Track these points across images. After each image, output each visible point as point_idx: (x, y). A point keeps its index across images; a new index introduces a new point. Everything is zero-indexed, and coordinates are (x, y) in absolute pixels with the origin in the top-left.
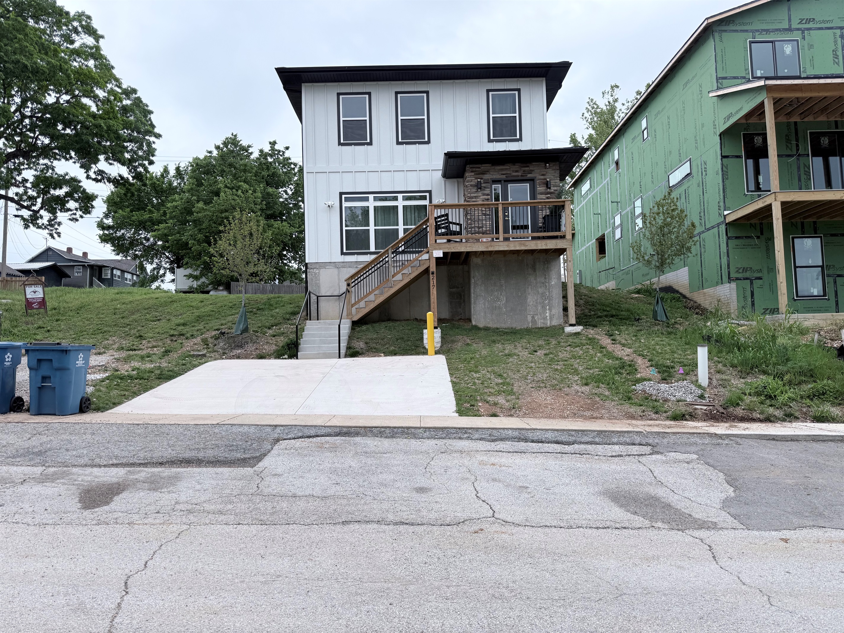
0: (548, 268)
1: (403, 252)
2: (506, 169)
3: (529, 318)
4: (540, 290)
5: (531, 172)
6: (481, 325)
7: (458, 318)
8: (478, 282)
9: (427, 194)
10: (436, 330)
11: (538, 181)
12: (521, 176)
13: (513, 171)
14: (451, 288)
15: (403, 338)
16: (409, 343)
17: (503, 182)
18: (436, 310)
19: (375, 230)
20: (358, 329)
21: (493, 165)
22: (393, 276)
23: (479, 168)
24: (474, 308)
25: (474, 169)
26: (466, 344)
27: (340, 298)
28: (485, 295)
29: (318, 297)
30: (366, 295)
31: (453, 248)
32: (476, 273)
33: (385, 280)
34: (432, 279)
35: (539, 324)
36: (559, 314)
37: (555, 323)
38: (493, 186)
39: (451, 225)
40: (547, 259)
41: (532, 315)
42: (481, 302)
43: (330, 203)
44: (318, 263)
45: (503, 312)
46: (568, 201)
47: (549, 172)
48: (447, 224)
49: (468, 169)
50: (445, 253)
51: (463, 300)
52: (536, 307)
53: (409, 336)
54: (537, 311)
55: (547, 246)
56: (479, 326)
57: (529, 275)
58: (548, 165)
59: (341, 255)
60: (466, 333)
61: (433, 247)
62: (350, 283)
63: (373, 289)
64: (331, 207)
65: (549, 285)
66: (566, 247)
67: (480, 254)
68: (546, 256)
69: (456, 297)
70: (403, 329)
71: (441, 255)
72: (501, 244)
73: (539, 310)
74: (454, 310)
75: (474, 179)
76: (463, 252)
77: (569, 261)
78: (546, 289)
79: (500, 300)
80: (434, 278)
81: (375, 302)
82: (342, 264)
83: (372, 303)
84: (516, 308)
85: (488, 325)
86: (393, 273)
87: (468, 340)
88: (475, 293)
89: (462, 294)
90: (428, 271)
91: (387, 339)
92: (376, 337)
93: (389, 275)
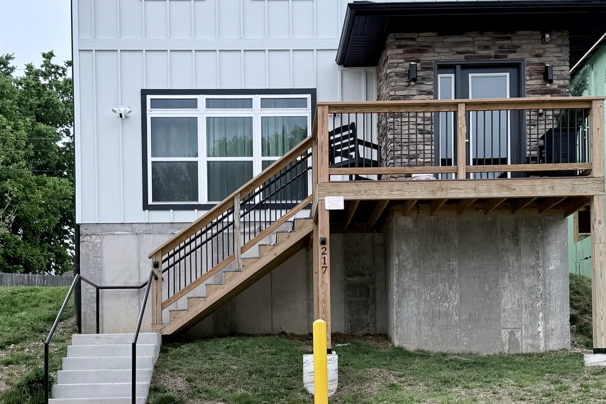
0: (542, 237)
1: (261, 206)
2: (466, 43)
3: (505, 335)
4: (527, 282)
5: (514, 49)
6: (411, 347)
7: (361, 332)
8: (405, 264)
9: (309, 96)
10: (329, 357)
11: (527, 68)
12: (496, 57)
13: (480, 47)
14: (349, 276)
15: (261, 371)
16: (275, 381)
17: (458, 67)
19: (209, 162)
20: (173, 351)
21: (440, 34)
22: (243, 250)
23: (413, 39)
24: (397, 314)
25: (403, 43)
26: (389, 387)
27: (139, 292)
28: (420, 289)
29: (98, 289)
30: (190, 286)
31: (366, 192)
32: (403, 246)
33: (226, 256)
34: (323, 254)
35: (524, 346)
36: (562, 329)
37: (555, 347)
38: (439, 76)
39: (361, 147)
40: (543, 221)
41: (510, 330)
42: (411, 303)
43: (122, 110)
44: (100, 225)
45: (455, 323)
46: (598, 102)
47: (549, 50)
48: (353, 146)
49: (392, 42)
50: (347, 203)
51: (371, 298)
52: (519, 314)
53: (274, 366)
54: (521, 321)
55: (554, 190)
56: (407, 349)
57: (506, 251)
58: (547, 36)
59: (144, 209)
60: (384, 362)
61: (320, 193)
62: (158, 262)
63: (204, 275)
64: (125, 117)
65: (544, 271)
66: (590, 193)
67: (413, 209)
68: (540, 215)
69: (358, 292)
70: (262, 354)
71: (341, 206)
72: (461, 184)
73: (523, 320)
74: (355, 317)
75: (402, 61)
76: (384, 201)
77: (597, 221)
78: (538, 280)
79: (449, 300)
80: (326, 252)
81: (208, 299)
82: (144, 228)
83: (202, 301)
84: (479, 314)
85: (424, 347)
86: (242, 245)
87: (392, 377)
88: (401, 284)
89: (371, 287)
90: (310, 241)
91: (230, 373)
92: (209, 368)
93: (235, 248)
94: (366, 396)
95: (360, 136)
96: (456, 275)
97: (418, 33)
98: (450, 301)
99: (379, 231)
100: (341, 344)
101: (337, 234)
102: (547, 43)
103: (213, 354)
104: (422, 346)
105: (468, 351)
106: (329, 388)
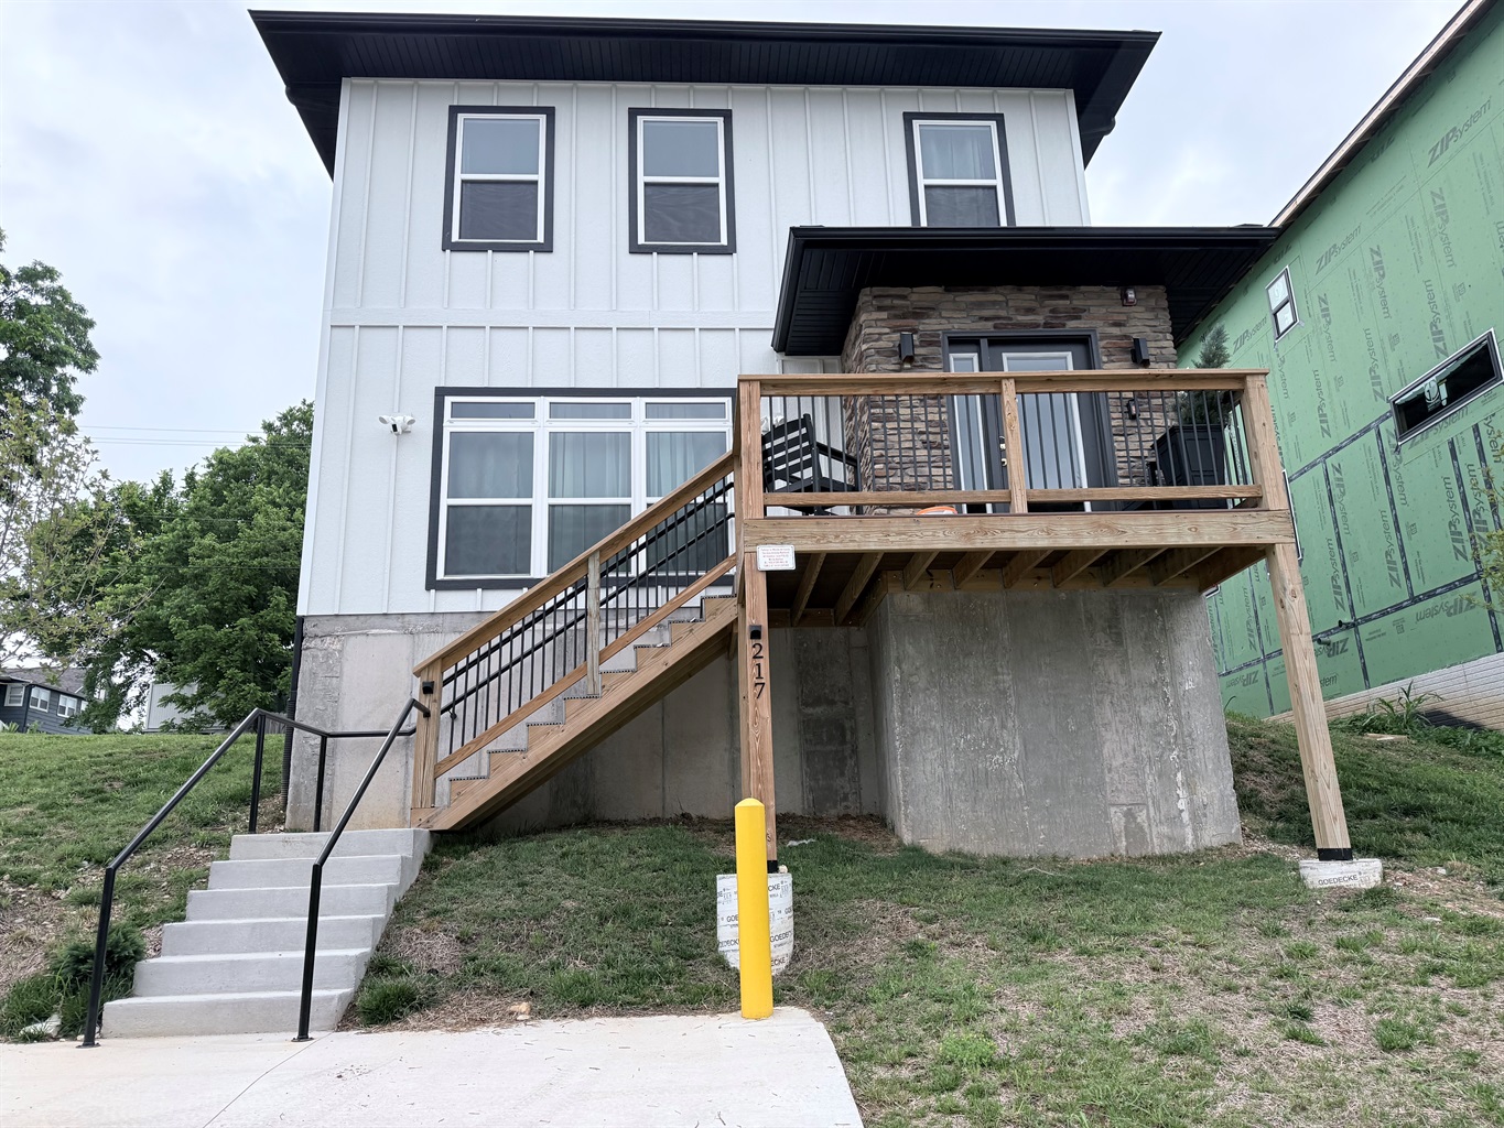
0: (1164, 629)
1: (643, 581)
2: (994, 303)
3: (1117, 818)
4: (1148, 712)
5: (1076, 314)
6: (936, 846)
7: (833, 812)
8: (914, 679)
9: (728, 401)
10: (774, 879)
11: (1102, 343)
12: (1046, 325)
13: (1017, 310)
14: (806, 705)
15: (626, 913)
16: (656, 940)
17: (984, 343)
18: (771, 787)
19: (552, 506)
20: (451, 865)
21: (947, 290)
22: (602, 657)
23: (904, 297)
24: (904, 777)
25: (887, 302)
26: (909, 949)
27: (408, 742)
28: (945, 728)
29: (325, 737)
30: (495, 728)
31: (837, 537)
32: (907, 645)
33: (570, 670)
34: (755, 657)
35: (1155, 840)
36: (1223, 804)
37: (1213, 839)
38: (952, 356)
39: (823, 459)
40: (1161, 600)
41: (1125, 808)
42: (930, 756)
43: (399, 420)
44: (341, 618)
45: (1018, 795)
46: (1256, 378)
47: (1136, 315)
48: (809, 456)
49: (867, 302)
50: (801, 557)
51: (849, 746)
52: (1137, 775)
53: (656, 899)
54: (1144, 790)
55: (1199, 533)
56: (930, 850)
57: (1101, 656)
58: (1131, 295)
59: (428, 588)
60: (889, 885)
61: (747, 538)
62: (433, 682)
63: (525, 706)
64: (403, 432)
65: (1176, 695)
66: (1268, 539)
67: (921, 579)
68: (1155, 589)
69: (824, 735)
70: (632, 868)
71: (789, 564)
72: (1020, 523)
73: (1148, 787)
74: (821, 782)
75: (887, 330)
76: (872, 554)
77: (1288, 592)
78: (1167, 709)
79: (1002, 749)
80: (761, 654)
81: (530, 754)
82: (428, 621)
83: (517, 758)
84: (1062, 777)
85: (961, 845)
86: (602, 646)
87: (911, 922)
88: (908, 719)
89: (848, 725)
90: (733, 639)
91: (559, 918)
92: (513, 907)
93: (589, 653)
94: (858, 975)
95: (821, 438)
96: (1012, 701)
97: (911, 287)
98: (1005, 752)
99: (856, 624)
100: (796, 840)
101: (783, 630)
102: (1131, 304)
103: (530, 873)
104: (958, 844)
105: (1050, 851)
106: (774, 956)
